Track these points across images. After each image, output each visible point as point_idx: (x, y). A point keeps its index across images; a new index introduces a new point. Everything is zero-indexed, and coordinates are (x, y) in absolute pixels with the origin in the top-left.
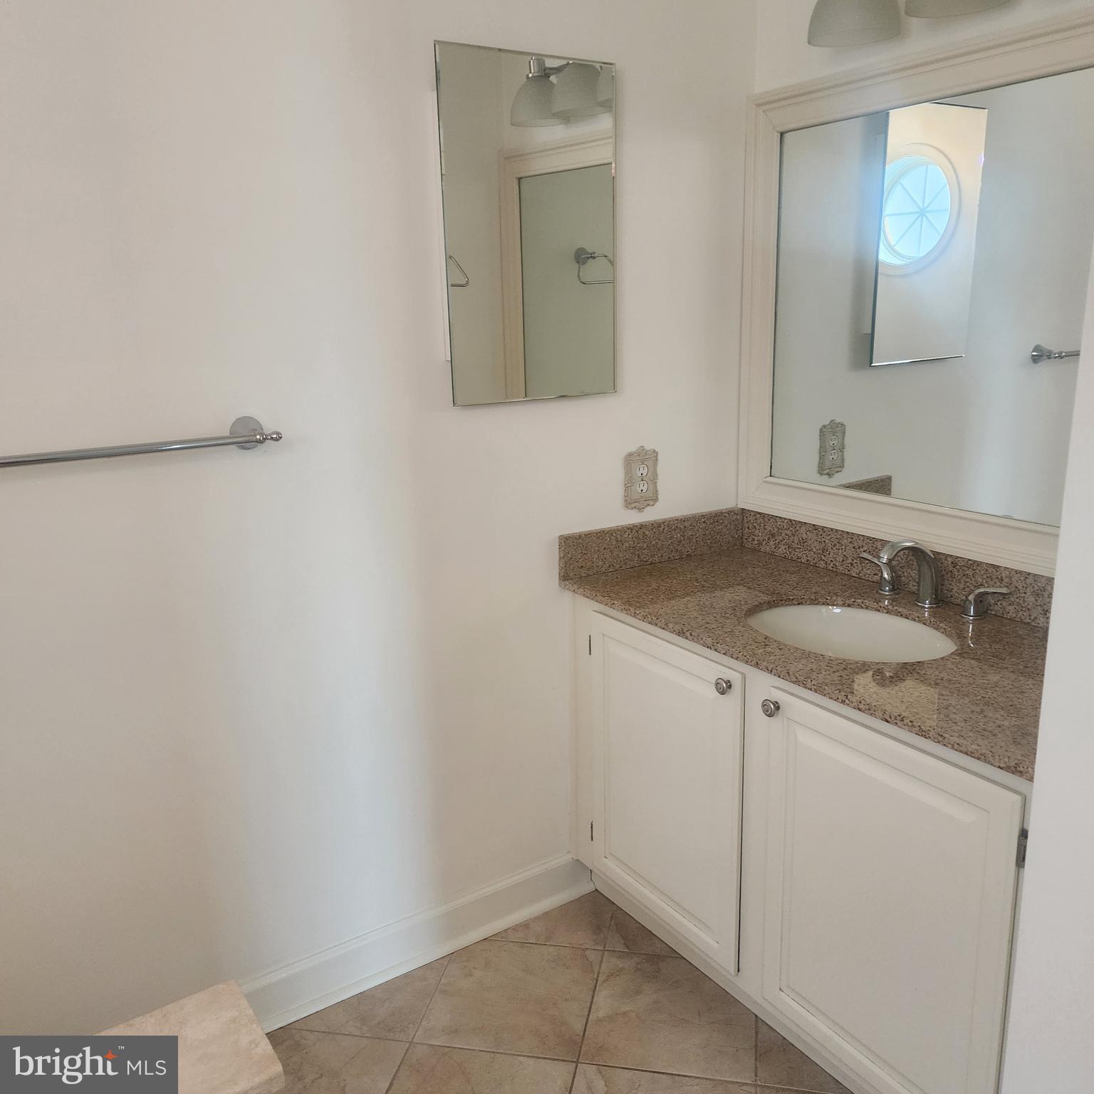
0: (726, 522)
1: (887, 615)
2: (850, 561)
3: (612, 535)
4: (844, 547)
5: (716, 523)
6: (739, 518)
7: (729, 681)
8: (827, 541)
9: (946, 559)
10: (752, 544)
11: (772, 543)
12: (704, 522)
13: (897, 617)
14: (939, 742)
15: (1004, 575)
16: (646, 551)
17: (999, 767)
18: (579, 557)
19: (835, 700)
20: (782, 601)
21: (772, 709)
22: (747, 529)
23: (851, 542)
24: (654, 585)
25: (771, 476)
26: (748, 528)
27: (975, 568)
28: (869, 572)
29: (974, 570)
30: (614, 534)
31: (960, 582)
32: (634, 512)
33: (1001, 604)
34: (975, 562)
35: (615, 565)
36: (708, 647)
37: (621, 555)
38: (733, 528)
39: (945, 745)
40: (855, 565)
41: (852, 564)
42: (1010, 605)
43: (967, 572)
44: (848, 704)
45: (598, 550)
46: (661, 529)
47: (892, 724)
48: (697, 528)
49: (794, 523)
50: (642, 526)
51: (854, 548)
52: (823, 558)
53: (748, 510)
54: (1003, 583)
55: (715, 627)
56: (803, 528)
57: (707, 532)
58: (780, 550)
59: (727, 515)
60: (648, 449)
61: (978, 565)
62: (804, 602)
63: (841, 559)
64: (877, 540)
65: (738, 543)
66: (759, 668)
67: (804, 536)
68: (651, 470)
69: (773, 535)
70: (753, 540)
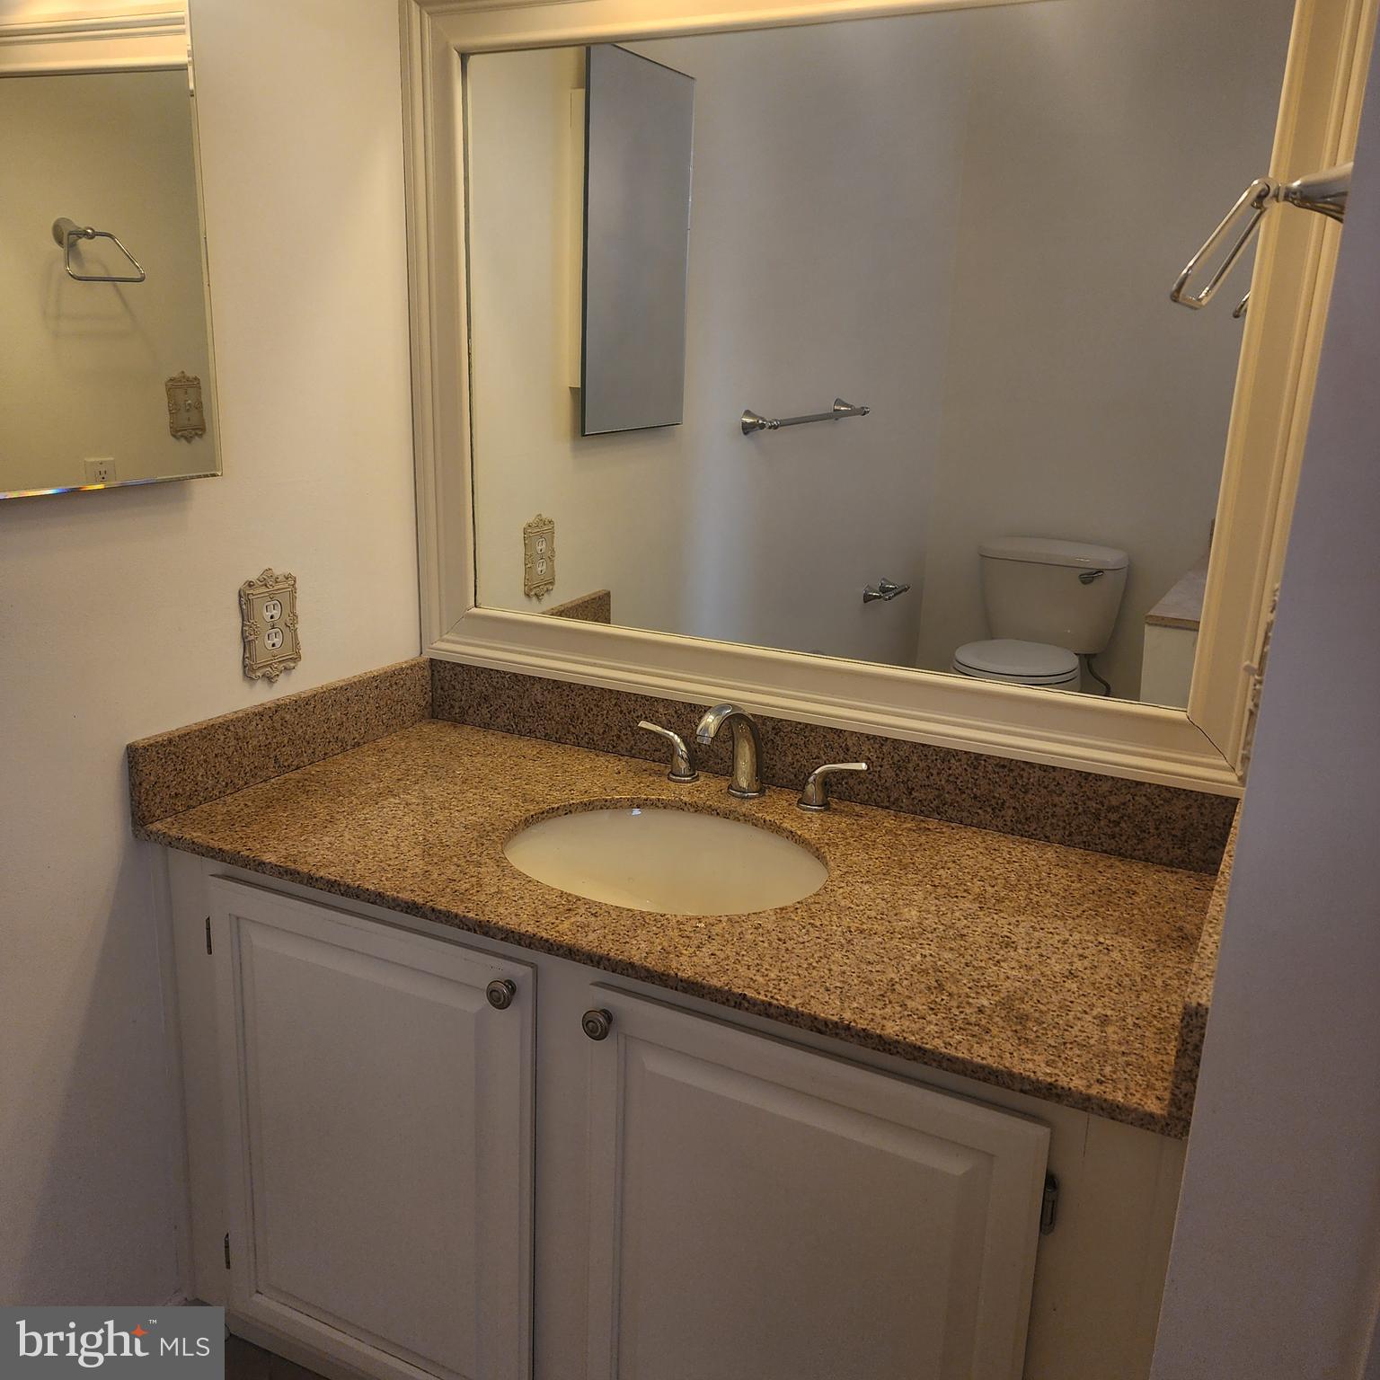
0: (408, 683)
1: (696, 814)
2: (616, 732)
3: (228, 730)
4: (605, 712)
5: (395, 687)
6: (426, 674)
7: (510, 982)
8: (578, 705)
9: (764, 724)
10: (450, 714)
11: (484, 711)
12: (377, 687)
13: (712, 817)
14: (915, 1059)
15: (850, 743)
16: (288, 749)
17: (1022, 1091)
18: (171, 778)
19: (723, 1003)
20: (543, 813)
21: (599, 1026)
22: (439, 691)
23: (615, 705)
24: (323, 814)
25: (476, 606)
26: (442, 689)
27: (807, 734)
28: (646, 747)
29: (805, 737)
30: (232, 728)
31: (785, 755)
32: (261, 686)
33: (846, 783)
34: (807, 725)
35: (236, 781)
36: (469, 930)
37: (245, 762)
38: (418, 690)
39: (926, 1063)
40: (624, 738)
41: (619, 737)
42: (860, 783)
43: (796, 741)
44: (747, 1009)
45: (205, 761)
46: (310, 708)
47: (831, 1035)
48: (366, 697)
49: (521, 678)
50: (278, 708)
51: (621, 712)
52: (572, 729)
53: (441, 661)
54: (850, 753)
55: (468, 886)
56: (537, 686)
57: (382, 703)
58: (499, 720)
59: (409, 671)
60: (279, 573)
61: (812, 731)
62: (573, 810)
63: (601, 731)
64: (657, 700)
65: (426, 714)
66: (574, 960)
67: (539, 698)
68: (287, 610)
69: (486, 699)
70: (452, 707)
